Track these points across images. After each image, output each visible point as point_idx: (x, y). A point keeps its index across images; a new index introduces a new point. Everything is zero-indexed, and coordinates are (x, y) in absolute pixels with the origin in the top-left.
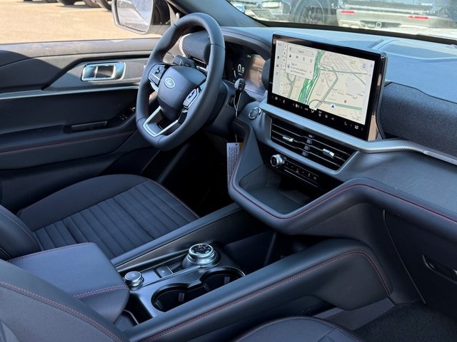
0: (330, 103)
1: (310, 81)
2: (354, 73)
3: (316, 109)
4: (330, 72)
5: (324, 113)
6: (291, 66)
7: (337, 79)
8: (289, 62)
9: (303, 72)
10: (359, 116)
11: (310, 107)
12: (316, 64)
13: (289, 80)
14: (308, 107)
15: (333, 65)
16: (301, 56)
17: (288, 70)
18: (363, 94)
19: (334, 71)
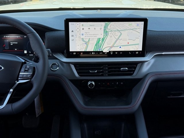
0: (118, 46)
1: (101, 39)
2: (132, 29)
3: (108, 51)
4: (116, 32)
5: (114, 52)
6: (85, 34)
7: (121, 34)
9: (95, 35)
10: (138, 47)
11: (104, 51)
12: (104, 30)
13: (84, 41)
14: (102, 52)
15: (117, 28)
16: (92, 28)
17: (82, 37)
18: (139, 37)
19: (119, 31)
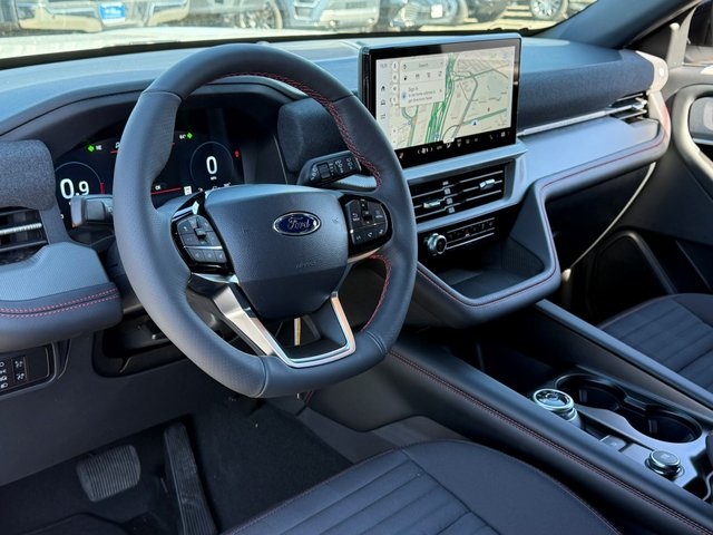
0: (471, 121)
1: (440, 105)
3: (452, 138)
4: (468, 80)
6: (408, 93)
7: (477, 85)
8: (404, 88)
9: (429, 95)
10: (505, 119)
11: (445, 142)
12: (447, 77)
13: (407, 117)
14: (441, 143)
15: (470, 68)
16: (423, 72)
17: (404, 103)
19: (472, 76)
